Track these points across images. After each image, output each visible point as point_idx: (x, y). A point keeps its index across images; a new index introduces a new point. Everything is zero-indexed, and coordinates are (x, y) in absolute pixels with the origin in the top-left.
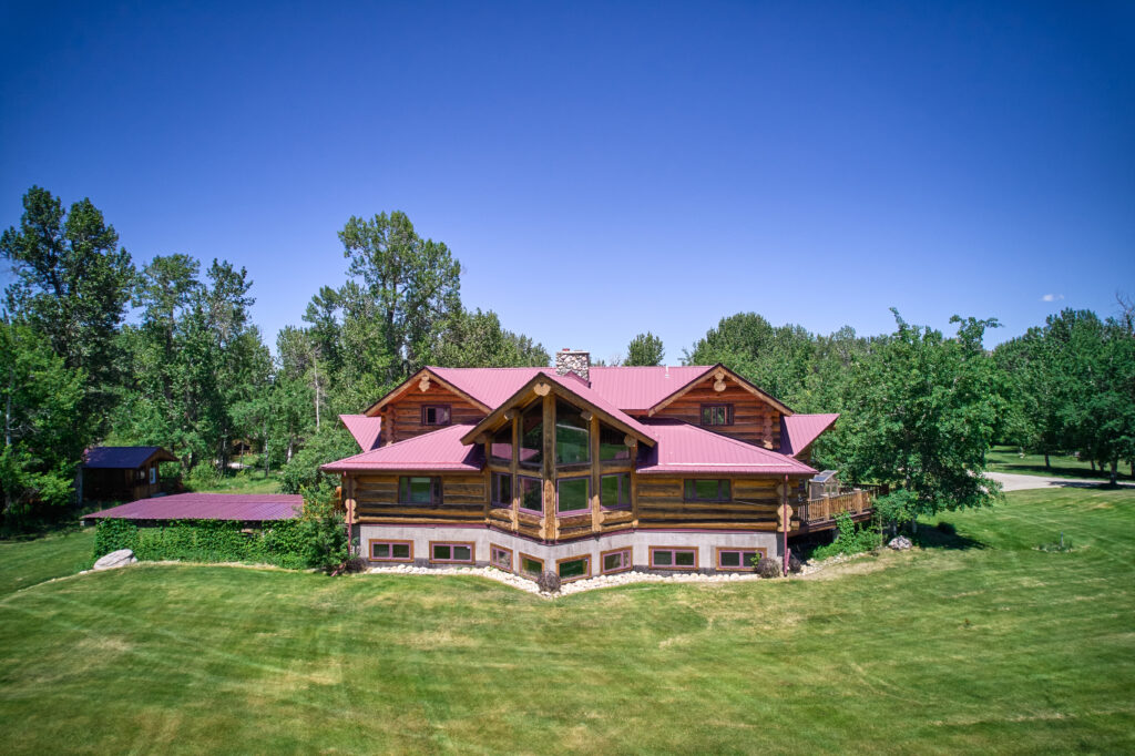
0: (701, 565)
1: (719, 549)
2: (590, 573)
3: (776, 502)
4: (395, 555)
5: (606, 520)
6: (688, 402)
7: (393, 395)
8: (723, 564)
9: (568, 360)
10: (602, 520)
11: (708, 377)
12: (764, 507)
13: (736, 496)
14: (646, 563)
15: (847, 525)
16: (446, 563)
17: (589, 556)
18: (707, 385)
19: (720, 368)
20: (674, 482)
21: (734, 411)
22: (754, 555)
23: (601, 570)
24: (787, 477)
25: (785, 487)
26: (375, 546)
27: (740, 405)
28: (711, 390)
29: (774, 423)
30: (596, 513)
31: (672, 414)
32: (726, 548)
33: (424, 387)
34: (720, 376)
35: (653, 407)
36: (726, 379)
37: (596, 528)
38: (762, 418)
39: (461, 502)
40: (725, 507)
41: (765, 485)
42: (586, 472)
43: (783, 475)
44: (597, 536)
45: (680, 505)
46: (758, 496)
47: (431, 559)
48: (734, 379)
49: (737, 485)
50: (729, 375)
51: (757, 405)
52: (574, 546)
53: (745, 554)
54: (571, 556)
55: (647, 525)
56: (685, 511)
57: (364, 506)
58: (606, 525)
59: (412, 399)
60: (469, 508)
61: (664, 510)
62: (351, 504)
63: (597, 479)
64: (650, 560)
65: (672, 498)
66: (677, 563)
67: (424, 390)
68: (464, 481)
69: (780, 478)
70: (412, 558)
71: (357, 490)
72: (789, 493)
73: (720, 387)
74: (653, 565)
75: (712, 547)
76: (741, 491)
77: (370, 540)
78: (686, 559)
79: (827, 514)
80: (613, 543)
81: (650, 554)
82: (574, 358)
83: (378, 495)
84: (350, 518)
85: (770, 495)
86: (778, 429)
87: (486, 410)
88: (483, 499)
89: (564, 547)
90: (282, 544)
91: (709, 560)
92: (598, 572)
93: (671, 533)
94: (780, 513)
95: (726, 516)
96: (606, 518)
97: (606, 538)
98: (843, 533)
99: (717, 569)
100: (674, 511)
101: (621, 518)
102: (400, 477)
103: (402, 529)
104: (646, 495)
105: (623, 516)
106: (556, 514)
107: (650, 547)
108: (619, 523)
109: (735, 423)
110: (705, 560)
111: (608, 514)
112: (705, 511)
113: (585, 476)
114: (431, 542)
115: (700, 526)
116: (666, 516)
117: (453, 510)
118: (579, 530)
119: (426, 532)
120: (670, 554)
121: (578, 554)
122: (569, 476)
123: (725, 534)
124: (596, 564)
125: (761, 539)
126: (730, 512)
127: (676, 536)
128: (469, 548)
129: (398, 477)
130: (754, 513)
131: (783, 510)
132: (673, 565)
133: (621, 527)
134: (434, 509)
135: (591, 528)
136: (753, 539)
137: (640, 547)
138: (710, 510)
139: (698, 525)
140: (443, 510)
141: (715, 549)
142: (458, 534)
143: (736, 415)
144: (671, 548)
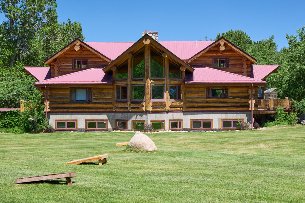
0: (214, 128)
1: (223, 119)
2: (165, 129)
3: (248, 98)
4: (68, 127)
5: (171, 105)
6: (207, 57)
7: (60, 53)
8: (224, 127)
11: (217, 43)
12: (243, 100)
13: (230, 95)
14: (189, 127)
15: (281, 113)
16: (94, 130)
17: (164, 121)
18: (216, 49)
19: (222, 39)
20: (202, 89)
21: (229, 61)
22: (237, 122)
23: (169, 128)
24: (253, 85)
25: (252, 90)
26: (58, 123)
27: (232, 58)
28: (218, 51)
29: (248, 67)
30: (168, 101)
31: (199, 63)
32: (225, 119)
33: (77, 48)
34: (222, 43)
35: (190, 59)
36: (225, 45)
37: (167, 108)
38: (242, 64)
39: (101, 101)
40: (225, 100)
41: (243, 90)
42: (163, 82)
43: (251, 84)
44: (168, 112)
45: (204, 100)
46: (240, 95)
47: (86, 128)
48: (229, 45)
49: (231, 90)
50: (227, 43)
51: (240, 58)
52: (158, 115)
53: (234, 122)
54: (156, 119)
55: (189, 110)
56: (207, 102)
57: (53, 104)
58: (171, 108)
59: (67, 56)
60: (105, 103)
61: (197, 102)
62: (47, 103)
63: (168, 86)
64: (191, 125)
65: (201, 97)
66: (203, 127)
67: (77, 50)
68: (103, 90)
69: (249, 85)
70: (77, 128)
71: (50, 96)
72: (254, 93)
73: (222, 48)
74: (192, 128)
75: (219, 119)
76: (232, 93)
77: (56, 120)
78: (207, 125)
79: (272, 107)
80: (174, 116)
81: (191, 123)
82: (151, 35)
83: (60, 98)
84: (47, 109)
85: (245, 95)
86: (249, 70)
87: (108, 60)
88: (112, 99)
89: (154, 115)
90: (11, 123)
91: (218, 125)
92: (168, 129)
93: (200, 113)
94: (250, 102)
95: (226, 105)
96: (172, 104)
97: (171, 114)
98: (279, 116)
99: (222, 129)
100: (202, 102)
101: (178, 105)
102: (71, 89)
103: (72, 114)
104: (189, 95)
105: (179, 104)
106: (151, 99)
107: (191, 120)
108: (177, 108)
109: (229, 67)
110: (216, 125)
111: (173, 102)
112: (216, 102)
113: (163, 84)
114: (86, 120)
115: (214, 109)
116: (198, 105)
117: (97, 104)
118: (160, 108)
119: (84, 115)
120: (200, 123)
121: (160, 119)
122: (156, 83)
123: (225, 113)
124: (167, 125)
125: (241, 115)
126: (228, 103)
127: (203, 114)
128: (105, 122)
129: (70, 89)
130: (238, 103)
131: (251, 100)
132: (202, 127)
133: (178, 110)
134: (88, 104)
135: (165, 108)
136: (237, 114)
137: (187, 120)
138: (218, 102)
139: (213, 109)
140: (92, 105)
141: (220, 120)
142: (100, 115)
143: (230, 63)
144: (201, 120)
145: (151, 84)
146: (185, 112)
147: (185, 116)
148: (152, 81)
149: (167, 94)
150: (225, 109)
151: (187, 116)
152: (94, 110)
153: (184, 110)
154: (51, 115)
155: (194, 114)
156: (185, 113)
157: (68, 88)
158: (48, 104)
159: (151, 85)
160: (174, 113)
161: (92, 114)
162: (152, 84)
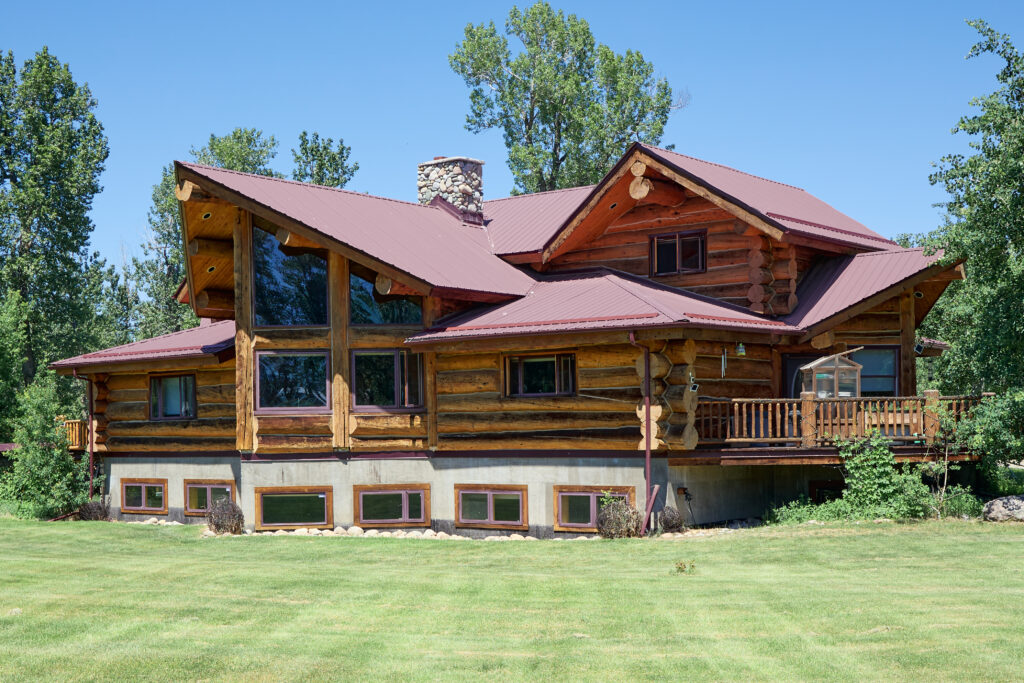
0: (532, 522)
1: (560, 489)
2: (330, 522)
3: (633, 396)
4: (148, 502)
5: (362, 429)
9: (433, 175)
10: (352, 429)
11: (620, 174)
13: (582, 385)
14: (450, 516)
16: (202, 516)
17: (327, 490)
19: (637, 153)
20: (486, 362)
21: (707, 242)
23: (355, 518)
24: (632, 336)
25: (647, 360)
26: (126, 488)
27: (718, 229)
31: (601, 259)
32: (570, 488)
34: (638, 168)
35: (547, 246)
36: (650, 175)
37: (341, 441)
38: (747, 252)
39: (217, 416)
40: (565, 406)
42: (322, 343)
43: (624, 331)
44: (344, 455)
45: (493, 406)
47: (186, 508)
52: (294, 467)
53: (598, 500)
54: (286, 484)
55: (449, 446)
56: (507, 417)
57: (114, 426)
58: (363, 439)
61: (473, 417)
62: (93, 425)
63: (345, 356)
64: (457, 509)
65: (483, 395)
66: (496, 517)
70: (166, 506)
74: (463, 521)
75: (547, 484)
76: (592, 374)
77: (122, 481)
78: (508, 510)
79: (810, 433)
80: (383, 473)
81: (457, 498)
82: (442, 171)
83: (128, 409)
84: (93, 444)
89: (274, 468)
91: (543, 510)
92: (348, 519)
93: (486, 460)
94: (641, 414)
95: (566, 425)
96: (361, 426)
97: (368, 462)
98: (853, 477)
99: (557, 528)
100: (489, 418)
101: (396, 429)
102: (151, 378)
103: (156, 462)
104: (447, 390)
105: (400, 426)
106: (255, 409)
107: (457, 487)
108: (395, 439)
109: (709, 268)
110: (540, 511)
111: (366, 418)
112: (534, 417)
113: (319, 350)
114: (187, 482)
115: (528, 445)
116: (476, 427)
117: (206, 427)
118: (302, 441)
119: (181, 466)
120: (484, 499)
121: (303, 484)
122: (281, 346)
123: (567, 460)
124: (343, 507)
125: (626, 470)
126: (574, 416)
127: (494, 465)
128: (228, 490)
129: (148, 378)
130: (611, 416)
131: (644, 407)
132: (490, 520)
133: (402, 447)
134: (185, 427)
135: (330, 441)
136: (612, 469)
137: (443, 486)
138: (543, 414)
139: (524, 442)
140: (195, 429)
141: (552, 490)
142: (216, 467)
143: (710, 252)
144: (487, 487)
145: (256, 349)
146: (440, 458)
147: (438, 472)
148: (257, 339)
149: (339, 388)
150: (565, 445)
151: (444, 473)
152: (202, 448)
153: (434, 449)
154: (115, 462)
155: (468, 467)
156: (439, 460)
157: (144, 376)
158: (95, 429)
159: (258, 353)
160: (383, 462)
161: (199, 463)
162: (259, 350)
